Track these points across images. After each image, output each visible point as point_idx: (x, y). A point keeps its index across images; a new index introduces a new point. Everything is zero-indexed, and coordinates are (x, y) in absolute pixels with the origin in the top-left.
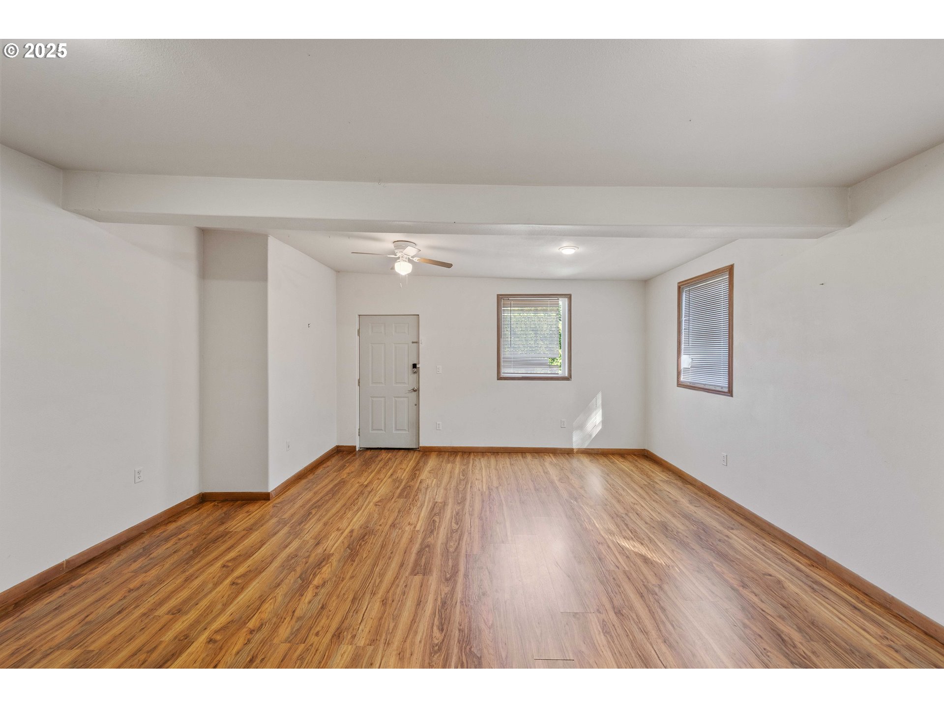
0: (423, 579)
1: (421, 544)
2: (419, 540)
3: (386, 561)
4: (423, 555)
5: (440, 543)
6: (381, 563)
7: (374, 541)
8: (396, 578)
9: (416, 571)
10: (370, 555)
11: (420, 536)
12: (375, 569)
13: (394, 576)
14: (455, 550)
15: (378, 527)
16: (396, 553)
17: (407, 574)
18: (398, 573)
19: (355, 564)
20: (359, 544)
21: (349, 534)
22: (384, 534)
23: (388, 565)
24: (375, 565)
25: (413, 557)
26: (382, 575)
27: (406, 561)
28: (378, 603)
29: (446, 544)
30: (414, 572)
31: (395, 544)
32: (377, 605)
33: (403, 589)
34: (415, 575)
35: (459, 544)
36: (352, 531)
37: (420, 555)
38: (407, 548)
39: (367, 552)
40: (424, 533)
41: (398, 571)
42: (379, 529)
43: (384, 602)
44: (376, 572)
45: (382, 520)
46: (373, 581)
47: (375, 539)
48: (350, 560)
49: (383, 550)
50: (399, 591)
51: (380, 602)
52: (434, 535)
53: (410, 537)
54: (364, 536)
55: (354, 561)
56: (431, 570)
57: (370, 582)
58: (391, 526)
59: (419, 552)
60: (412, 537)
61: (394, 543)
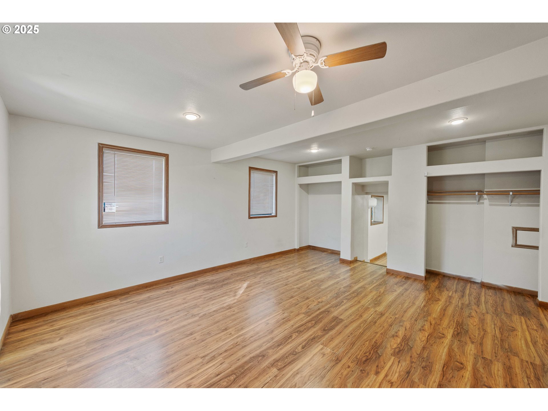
0: (339, 316)
1: (327, 333)
2: (327, 336)
3: (354, 333)
4: (331, 327)
5: (315, 329)
6: (358, 333)
7: (358, 352)
8: (352, 322)
9: (340, 320)
10: (364, 342)
11: (324, 339)
12: (362, 332)
13: (352, 323)
14: (312, 321)
15: (351, 365)
16: (346, 335)
17: (346, 321)
18: (350, 324)
19: (374, 340)
20: (371, 355)
21: (380, 370)
22: (349, 355)
23: (354, 330)
24: (362, 334)
25: (337, 328)
26: (359, 326)
27: (343, 327)
28: (364, 317)
29: (313, 326)
30: (342, 320)
31: (344, 341)
32: (365, 316)
33: (351, 317)
34: (342, 319)
35: (306, 323)
36: (377, 373)
37: (333, 327)
38: (338, 335)
39: (365, 344)
40: (320, 340)
41: (349, 324)
42: (352, 362)
43: (361, 316)
44: (362, 329)
45: (345, 373)
46: (365, 326)
47: (357, 354)
48: (378, 344)
49: (354, 341)
50: (353, 317)
51: (363, 317)
52: (314, 336)
53: (331, 342)
54: (366, 361)
55: (375, 342)
56: (333, 318)
57: (366, 326)
58: (340, 361)
59: (332, 329)
60: (330, 341)
61: (344, 343)
